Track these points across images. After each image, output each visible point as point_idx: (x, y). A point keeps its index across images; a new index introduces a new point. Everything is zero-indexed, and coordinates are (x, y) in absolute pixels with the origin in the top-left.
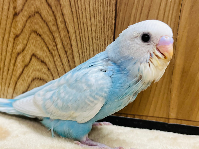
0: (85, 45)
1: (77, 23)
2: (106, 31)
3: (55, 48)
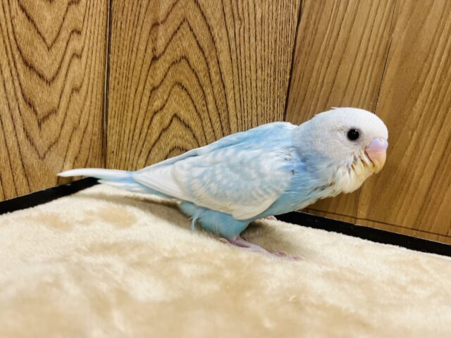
0: (245, 107)
1: (237, 76)
2: (276, 88)
3: (205, 108)
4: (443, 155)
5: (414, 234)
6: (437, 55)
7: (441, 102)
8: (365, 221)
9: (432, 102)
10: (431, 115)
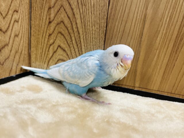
0: (88, 42)
2: (101, 34)
4: (169, 60)
5: (158, 93)
6: (165, 18)
7: (167, 38)
8: (138, 88)
9: (164, 38)
10: (164, 43)
